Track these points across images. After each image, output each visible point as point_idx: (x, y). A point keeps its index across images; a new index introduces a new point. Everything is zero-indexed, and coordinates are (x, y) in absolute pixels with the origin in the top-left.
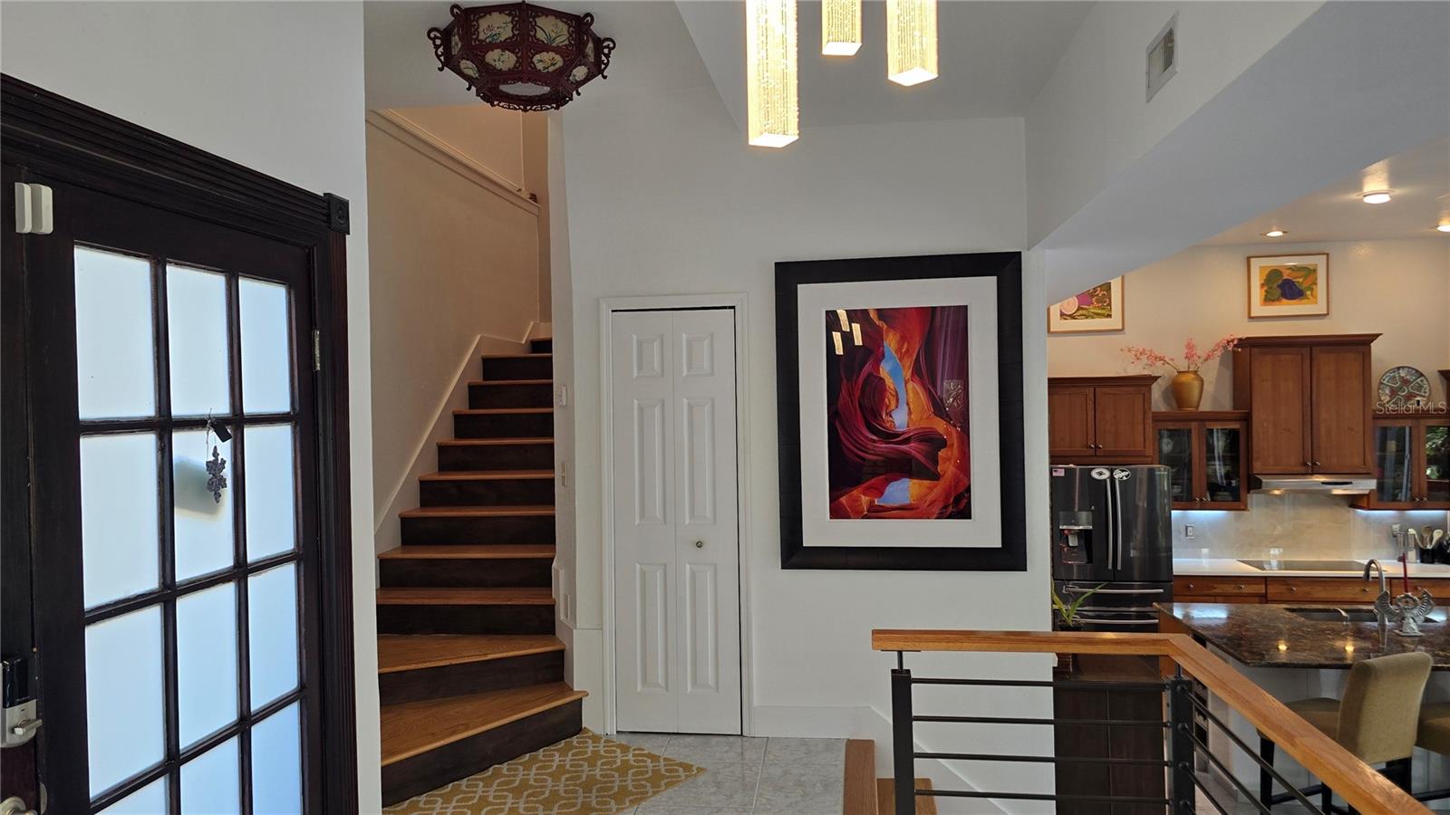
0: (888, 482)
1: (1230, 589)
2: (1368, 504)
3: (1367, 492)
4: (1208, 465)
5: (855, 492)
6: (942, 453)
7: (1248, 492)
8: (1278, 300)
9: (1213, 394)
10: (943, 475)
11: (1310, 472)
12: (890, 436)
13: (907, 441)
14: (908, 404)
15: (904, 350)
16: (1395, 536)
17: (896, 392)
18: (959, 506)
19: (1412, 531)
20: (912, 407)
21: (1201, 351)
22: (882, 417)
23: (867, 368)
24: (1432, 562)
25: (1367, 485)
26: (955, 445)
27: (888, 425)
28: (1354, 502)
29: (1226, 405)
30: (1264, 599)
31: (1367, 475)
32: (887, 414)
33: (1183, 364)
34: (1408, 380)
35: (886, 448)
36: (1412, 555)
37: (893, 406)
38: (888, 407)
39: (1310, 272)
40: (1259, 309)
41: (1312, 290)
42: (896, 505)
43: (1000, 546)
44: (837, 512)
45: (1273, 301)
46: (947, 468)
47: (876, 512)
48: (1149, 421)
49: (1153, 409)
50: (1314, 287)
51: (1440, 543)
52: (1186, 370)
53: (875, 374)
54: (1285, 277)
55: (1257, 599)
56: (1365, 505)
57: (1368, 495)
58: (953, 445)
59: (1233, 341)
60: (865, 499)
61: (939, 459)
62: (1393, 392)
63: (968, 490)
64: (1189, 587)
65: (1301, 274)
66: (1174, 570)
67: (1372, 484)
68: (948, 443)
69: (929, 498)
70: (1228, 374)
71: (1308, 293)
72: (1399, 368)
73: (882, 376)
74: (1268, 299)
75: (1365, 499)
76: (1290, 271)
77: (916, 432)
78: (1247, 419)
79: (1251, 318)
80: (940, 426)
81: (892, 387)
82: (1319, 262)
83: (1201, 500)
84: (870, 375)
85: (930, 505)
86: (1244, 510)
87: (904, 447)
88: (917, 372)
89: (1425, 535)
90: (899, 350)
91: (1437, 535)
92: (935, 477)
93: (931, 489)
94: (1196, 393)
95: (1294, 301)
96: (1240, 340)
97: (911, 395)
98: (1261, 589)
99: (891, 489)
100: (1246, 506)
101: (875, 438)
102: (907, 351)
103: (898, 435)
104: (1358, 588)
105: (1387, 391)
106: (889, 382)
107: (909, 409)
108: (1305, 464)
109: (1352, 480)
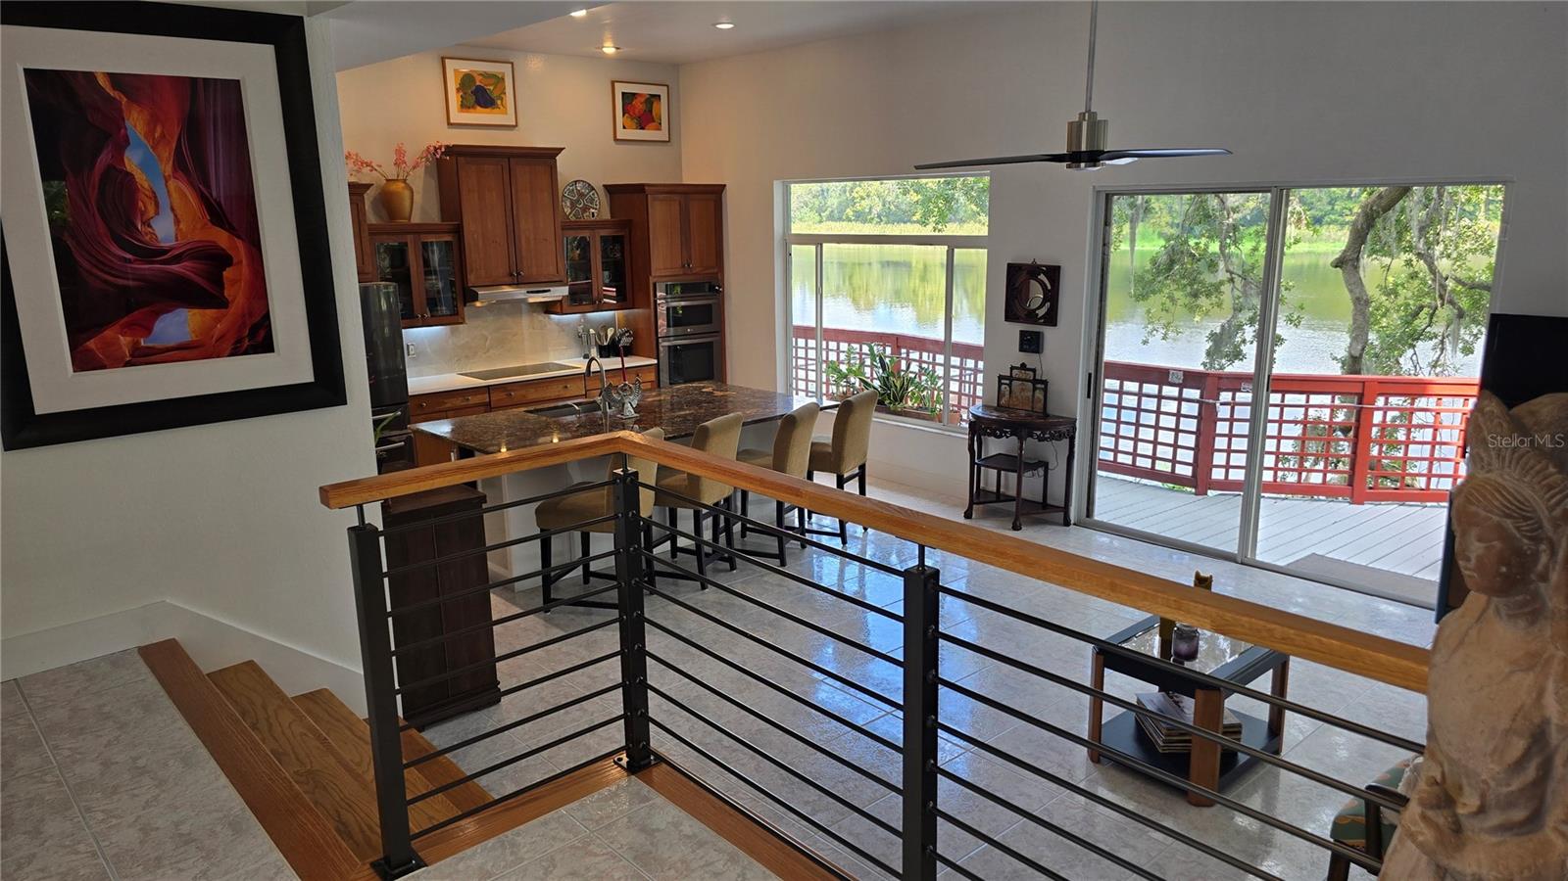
0: (157, 315)
1: (458, 402)
2: (561, 309)
3: (560, 298)
4: (426, 279)
5: (108, 333)
6: (227, 273)
7: (465, 305)
8: (473, 107)
9: (421, 205)
10: (233, 301)
11: (516, 282)
12: (154, 253)
13: (177, 259)
14: (172, 209)
15: (157, 135)
16: (580, 337)
17: (154, 193)
18: (258, 338)
19: (592, 331)
20: (178, 212)
21: (410, 159)
22: (137, 229)
23: (104, 158)
24: (608, 357)
25: (560, 292)
26: (244, 262)
27: (147, 238)
28: (548, 308)
29: (434, 216)
30: (488, 407)
31: (560, 283)
32: (143, 223)
33: (391, 172)
34: (583, 193)
35: (148, 269)
36: (594, 352)
37: (151, 212)
38: (143, 214)
39: (499, 80)
40: (457, 116)
41: (502, 99)
42: (172, 344)
43: (313, 380)
44: (84, 361)
45: (469, 108)
46: (235, 289)
47: (143, 356)
48: (365, 234)
49: (368, 222)
50: (503, 96)
51: (613, 338)
52: (396, 178)
53: (118, 167)
54: (478, 83)
55: (482, 408)
56: (559, 310)
57: (560, 301)
58: (241, 262)
59: (440, 148)
60: (125, 341)
61: (225, 281)
62: (573, 205)
63: (267, 316)
64: (422, 406)
65: (493, 81)
66: (409, 390)
67: (564, 291)
68: (235, 261)
69: (216, 333)
70: (433, 184)
71: (499, 102)
72: (576, 182)
73: (129, 169)
74: (464, 106)
75: (559, 304)
76: (481, 77)
77: (188, 247)
78: (458, 231)
79: (449, 124)
80: (221, 238)
81: (146, 186)
82: (506, 69)
83: (423, 316)
84: (110, 168)
85: (217, 341)
86: (461, 323)
87: (175, 268)
88: (180, 165)
89: (602, 334)
90: (149, 134)
91: (610, 332)
92: (222, 303)
93: (218, 320)
94: (407, 203)
95: (488, 110)
96: (447, 147)
97: (175, 195)
98: (485, 398)
99: (162, 324)
100: (464, 319)
101: (128, 256)
102: (163, 136)
103: (165, 251)
104: (561, 386)
105: (568, 204)
106: (140, 177)
107: (176, 216)
108: (511, 275)
109: (551, 289)
